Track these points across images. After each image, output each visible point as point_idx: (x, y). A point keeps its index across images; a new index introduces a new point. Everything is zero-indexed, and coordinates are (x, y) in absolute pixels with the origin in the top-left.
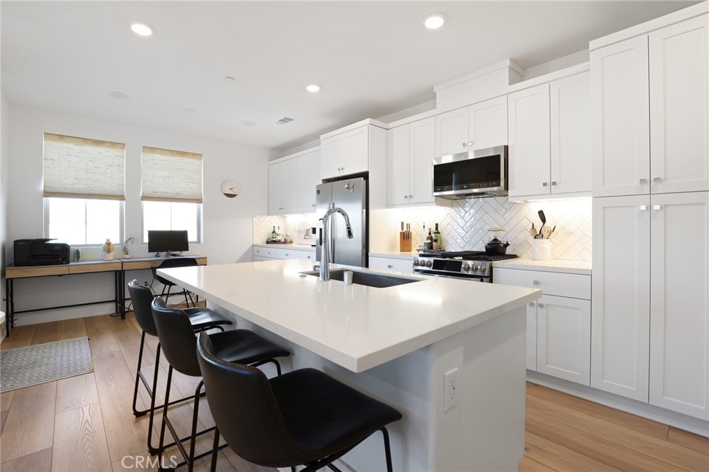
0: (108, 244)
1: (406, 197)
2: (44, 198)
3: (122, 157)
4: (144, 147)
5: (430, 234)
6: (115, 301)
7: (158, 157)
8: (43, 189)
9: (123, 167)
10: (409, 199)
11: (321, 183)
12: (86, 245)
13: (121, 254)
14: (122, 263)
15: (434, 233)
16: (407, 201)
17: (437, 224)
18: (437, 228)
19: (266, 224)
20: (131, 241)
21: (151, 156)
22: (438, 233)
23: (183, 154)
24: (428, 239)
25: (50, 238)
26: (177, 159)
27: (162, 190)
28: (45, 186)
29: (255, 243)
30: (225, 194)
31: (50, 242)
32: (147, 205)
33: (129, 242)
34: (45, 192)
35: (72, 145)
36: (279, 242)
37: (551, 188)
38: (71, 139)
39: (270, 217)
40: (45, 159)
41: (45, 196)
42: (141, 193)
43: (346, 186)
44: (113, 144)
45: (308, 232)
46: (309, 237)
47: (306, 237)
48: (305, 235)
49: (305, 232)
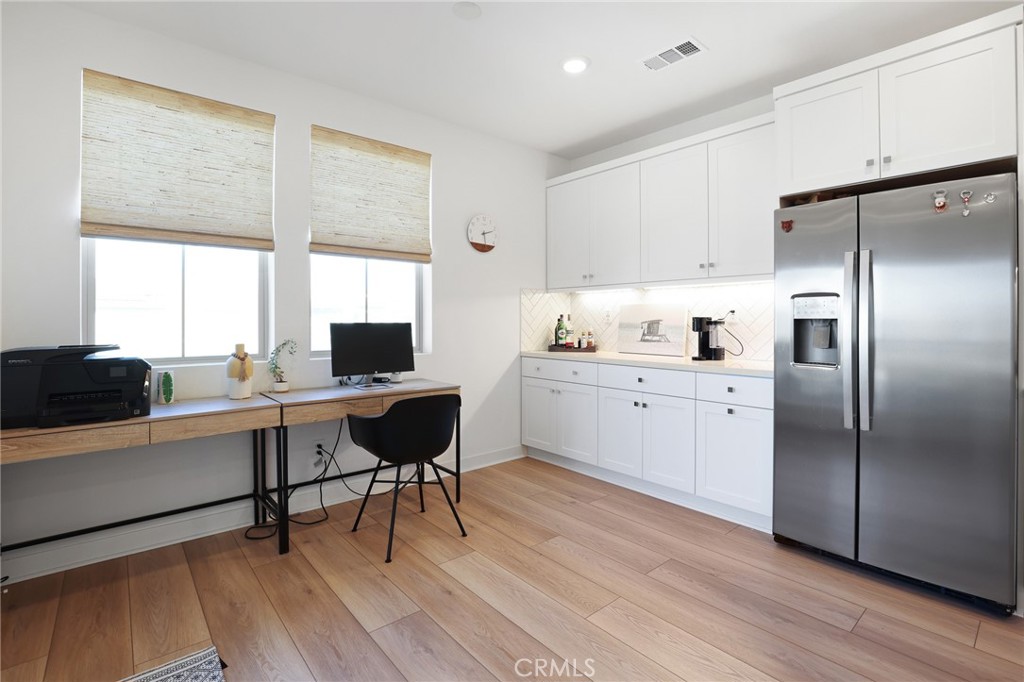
0: (241, 356)
2: (81, 239)
3: (268, 146)
4: (315, 127)
6: (254, 496)
7: (344, 151)
8: (78, 215)
9: (270, 170)
12: (183, 359)
13: (266, 382)
14: (282, 408)
19: (544, 310)
20: (287, 347)
21: (327, 149)
23: (394, 150)
25: (98, 341)
26: (383, 159)
27: (353, 229)
28: (84, 208)
29: (524, 349)
30: (472, 244)
31: (99, 355)
32: (322, 265)
33: (285, 352)
34: (84, 222)
35: (152, 108)
36: (568, 347)
38: (151, 91)
39: (548, 295)
40: (85, 137)
41: (84, 235)
42: (310, 236)
44: (249, 114)
45: (655, 326)
46: (657, 338)
47: (647, 337)
48: (644, 334)
49: (645, 326)
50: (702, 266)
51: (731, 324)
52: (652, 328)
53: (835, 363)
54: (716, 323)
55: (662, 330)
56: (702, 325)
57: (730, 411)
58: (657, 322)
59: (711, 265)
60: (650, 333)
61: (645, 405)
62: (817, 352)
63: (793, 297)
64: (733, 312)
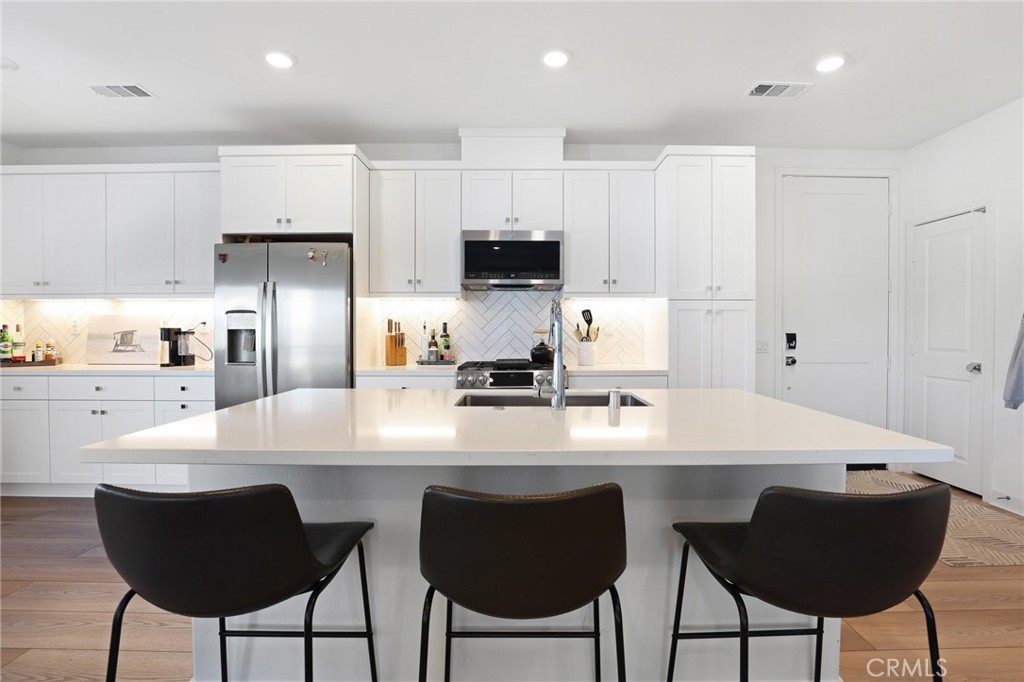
1: (410, 282)
5: (433, 337)
10: (415, 286)
11: (220, 241)
15: (442, 337)
16: (411, 288)
17: (445, 324)
18: (445, 330)
22: (447, 336)
24: (430, 345)
36: (16, 361)
37: (610, 286)
43: (311, 254)
45: (129, 336)
46: (131, 348)
47: (120, 348)
48: (117, 345)
49: (119, 337)
50: (168, 282)
51: (203, 334)
52: (125, 340)
53: (253, 363)
54: (185, 333)
55: (136, 339)
56: (171, 335)
57: (183, 407)
58: (132, 333)
59: (177, 282)
60: (122, 344)
61: (103, 412)
62: (244, 355)
63: (227, 312)
64: (205, 323)
